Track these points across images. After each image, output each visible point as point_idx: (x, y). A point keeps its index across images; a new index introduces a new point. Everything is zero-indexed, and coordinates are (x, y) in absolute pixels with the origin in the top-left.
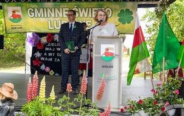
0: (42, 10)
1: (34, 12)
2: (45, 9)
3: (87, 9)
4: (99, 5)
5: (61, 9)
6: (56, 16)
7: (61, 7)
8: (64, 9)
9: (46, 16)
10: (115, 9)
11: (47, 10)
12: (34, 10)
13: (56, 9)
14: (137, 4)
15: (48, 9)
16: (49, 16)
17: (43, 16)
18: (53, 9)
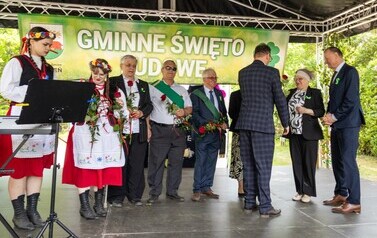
0: (109, 34)
1: (92, 38)
2: (117, 34)
3: (201, 39)
4: (224, 33)
5: (150, 36)
6: (140, 49)
7: (150, 31)
8: (156, 37)
9: (117, 48)
10: (252, 42)
11: (120, 35)
12: (92, 34)
13: (140, 35)
14: (287, 34)
15: (124, 35)
16: (123, 48)
17: (110, 47)
18: (134, 35)
